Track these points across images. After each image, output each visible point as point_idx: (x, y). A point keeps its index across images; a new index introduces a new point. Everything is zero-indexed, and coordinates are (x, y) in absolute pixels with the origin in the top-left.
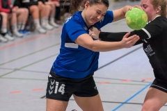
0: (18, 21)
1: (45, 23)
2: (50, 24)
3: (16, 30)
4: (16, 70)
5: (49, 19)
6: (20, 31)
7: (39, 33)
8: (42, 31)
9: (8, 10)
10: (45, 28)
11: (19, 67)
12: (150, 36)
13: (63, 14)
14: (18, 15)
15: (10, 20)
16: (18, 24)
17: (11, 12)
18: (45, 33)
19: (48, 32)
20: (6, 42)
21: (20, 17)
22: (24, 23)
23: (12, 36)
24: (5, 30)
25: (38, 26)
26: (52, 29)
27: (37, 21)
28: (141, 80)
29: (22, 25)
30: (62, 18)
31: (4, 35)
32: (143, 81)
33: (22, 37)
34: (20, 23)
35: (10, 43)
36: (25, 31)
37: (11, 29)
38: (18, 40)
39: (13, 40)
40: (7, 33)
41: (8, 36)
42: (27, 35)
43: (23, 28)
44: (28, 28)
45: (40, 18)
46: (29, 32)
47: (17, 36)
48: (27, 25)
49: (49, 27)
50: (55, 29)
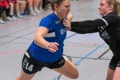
0: (20, 8)
1: (36, 9)
2: (39, 10)
3: (18, 14)
4: (18, 38)
5: (39, 7)
6: (21, 14)
7: (33, 15)
8: (35, 14)
9: (14, 2)
10: (36, 13)
11: (20, 36)
12: (107, 24)
13: (47, 4)
14: (20, 5)
15: (15, 8)
16: (20, 10)
17: (15, 3)
18: (36, 16)
19: (38, 15)
20: (13, 21)
21: (21, 6)
22: (24, 9)
23: (16, 17)
24: (12, 14)
25: (32, 11)
26: (40, 14)
27: (31, 8)
28: (94, 44)
29: (22, 10)
30: (46, 6)
31: (11, 16)
32: (95, 45)
33: (22, 18)
34: (21, 9)
35: (15, 22)
36: (24, 14)
37: (15, 13)
38: (20, 20)
39: (17, 20)
40: (13, 15)
41: (14, 18)
42: (25, 17)
43: (23, 12)
44: (26, 12)
45: (33, 6)
46: (27, 15)
47: (19, 17)
48: (25, 10)
49: (39, 12)
50: (43, 13)
